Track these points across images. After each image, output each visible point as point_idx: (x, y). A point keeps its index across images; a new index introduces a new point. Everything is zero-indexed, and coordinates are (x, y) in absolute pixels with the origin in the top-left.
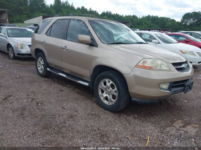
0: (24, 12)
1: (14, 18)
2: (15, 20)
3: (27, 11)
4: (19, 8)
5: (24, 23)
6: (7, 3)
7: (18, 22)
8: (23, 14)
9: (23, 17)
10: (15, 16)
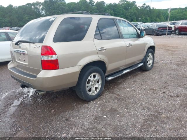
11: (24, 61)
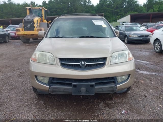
0: (119, 13)
1: (111, 19)
2: (111, 20)
3: (122, 12)
4: (115, 11)
5: (117, 22)
6: (107, 8)
7: (114, 21)
8: (118, 15)
9: (118, 17)
10: (112, 17)
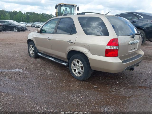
11: (135, 48)
